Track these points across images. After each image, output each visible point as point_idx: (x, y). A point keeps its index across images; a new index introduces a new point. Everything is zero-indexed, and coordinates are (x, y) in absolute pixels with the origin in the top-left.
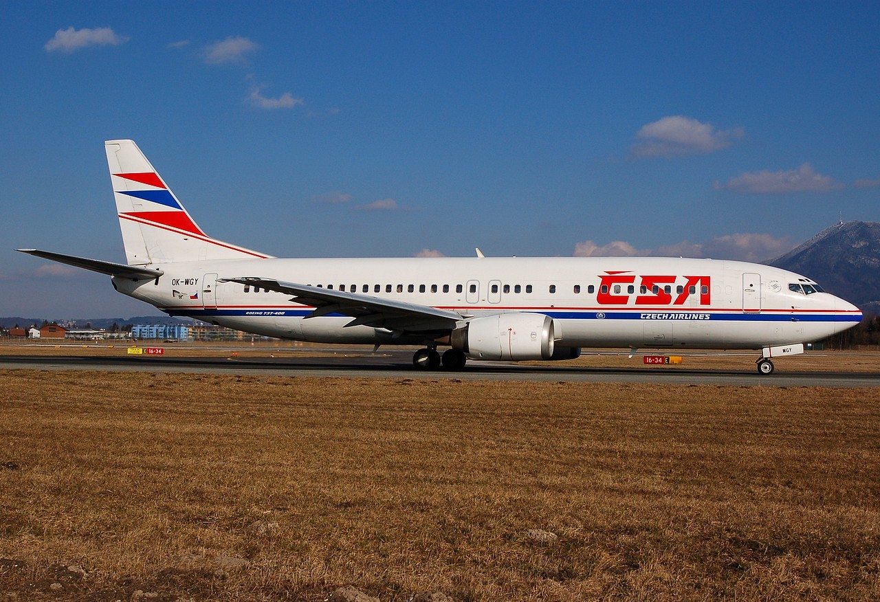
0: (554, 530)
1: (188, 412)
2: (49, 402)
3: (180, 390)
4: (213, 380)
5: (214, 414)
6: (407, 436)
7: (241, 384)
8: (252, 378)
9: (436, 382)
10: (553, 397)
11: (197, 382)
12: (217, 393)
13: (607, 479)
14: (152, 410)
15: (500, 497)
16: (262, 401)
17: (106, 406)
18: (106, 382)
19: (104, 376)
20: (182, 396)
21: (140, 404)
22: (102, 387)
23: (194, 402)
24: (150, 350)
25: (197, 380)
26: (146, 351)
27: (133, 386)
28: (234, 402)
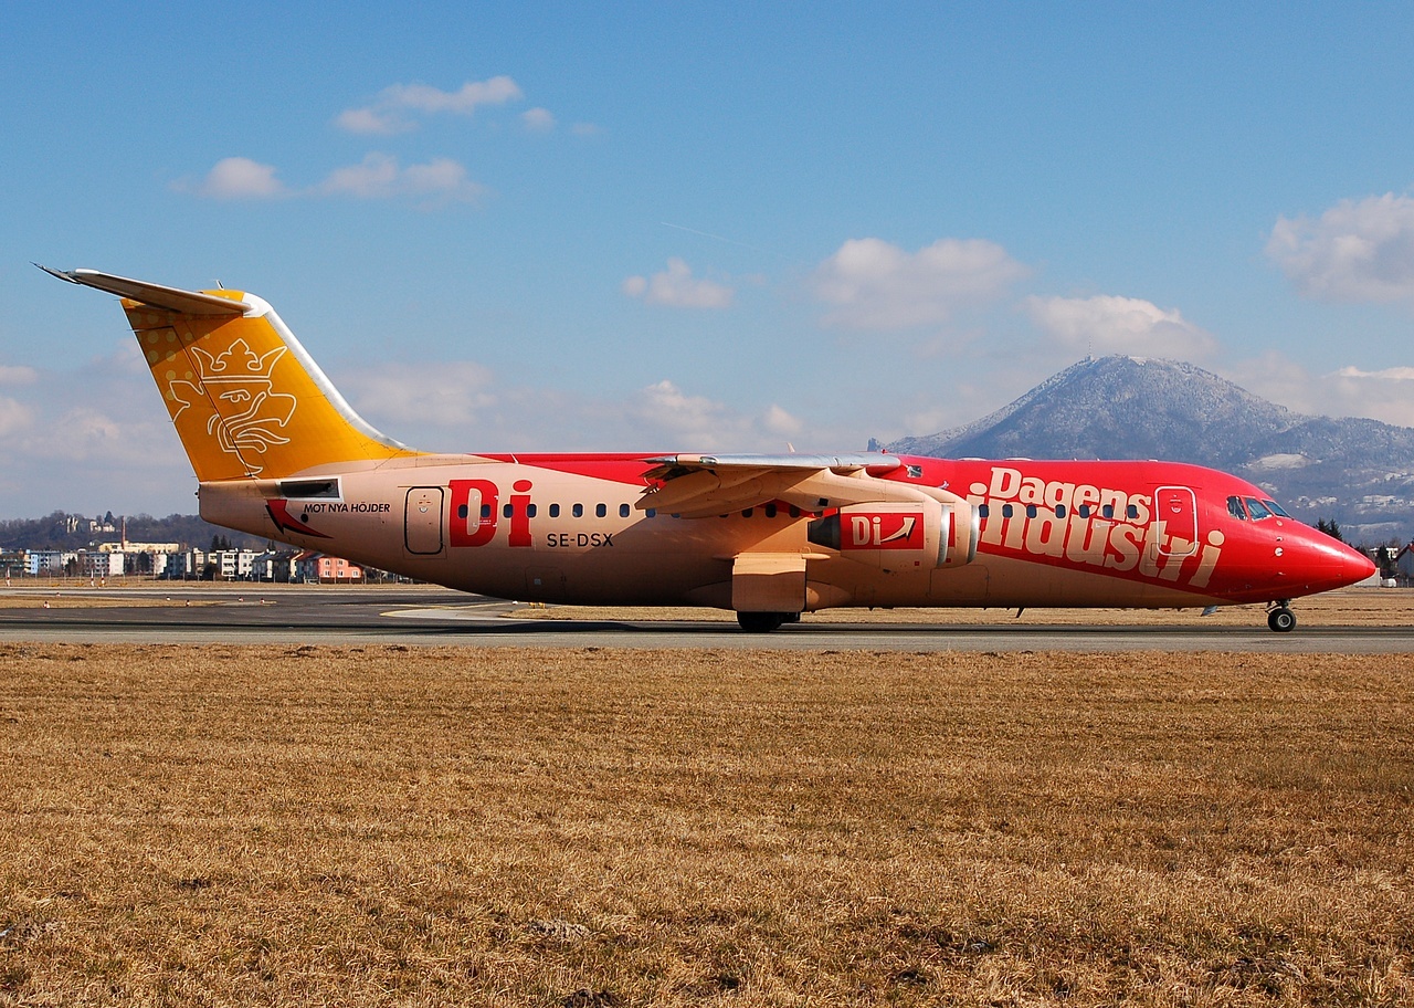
0: (583, 919)
6: (307, 752)
9: (360, 651)
10: (578, 676)
13: (679, 823)
15: (486, 861)
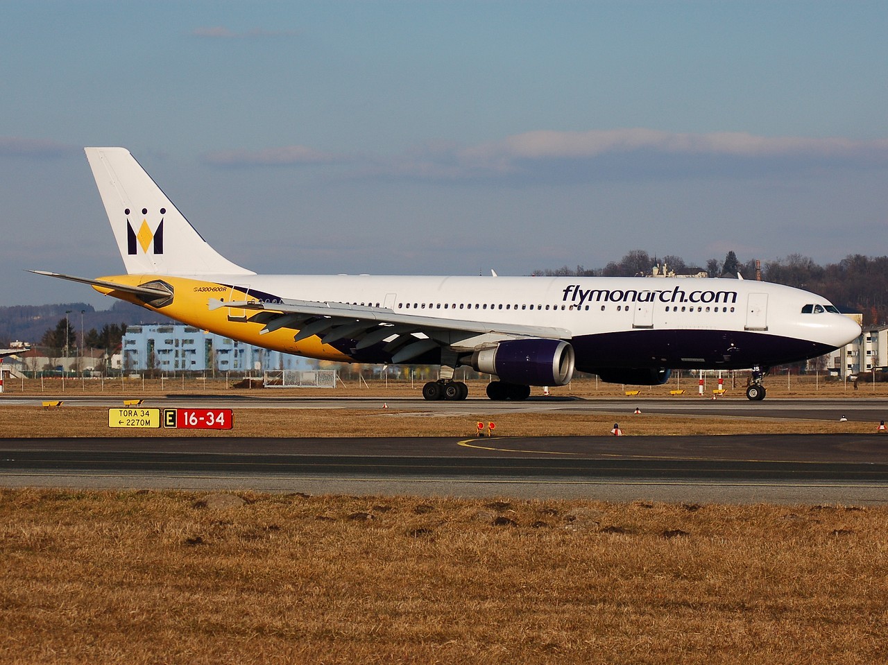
1: (324, 634)
3: (292, 556)
4: (408, 520)
5: (414, 640)
7: (506, 534)
8: (546, 511)
11: (353, 529)
12: (424, 566)
14: (196, 628)
16: (583, 595)
17: (40, 614)
18: (37, 529)
19: (27, 506)
20: (302, 576)
21: (155, 605)
22: (20, 548)
23: (344, 595)
24: (186, 414)
25: (352, 517)
26: (173, 416)
27: (129, 542)
28: (485, 598)
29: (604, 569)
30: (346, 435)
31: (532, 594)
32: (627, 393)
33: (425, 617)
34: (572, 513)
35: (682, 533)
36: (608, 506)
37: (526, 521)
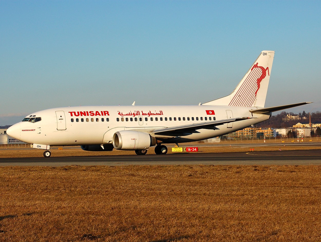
1: (218, 195)
2: (116, 189)
3: (211, 178)
4: (235, 170)
5: (237, 196)
7: (257, 173)
8: (265, 168)
11: (224, 172)
12: (239, 180)
14: (191, 194)
16: (273, 185)
17: (157, 192)
18: (157, 174)
19: (155, 169)
20: (213, 182)
21: (182, 189)
22: (154, 178)
23: (222, 186)
24: (188, 149)
25: (224, 170)
26: (185, 149)
27: (176, 176)
28: (252, 186)
29: (278, 180)
30: (222, 152)
31: (262, 185)
32: (282, 142)
33: (240, 191)
34: (270, 168)
35: (294, 172)
36: (278, 166)
37: (261, 169)
